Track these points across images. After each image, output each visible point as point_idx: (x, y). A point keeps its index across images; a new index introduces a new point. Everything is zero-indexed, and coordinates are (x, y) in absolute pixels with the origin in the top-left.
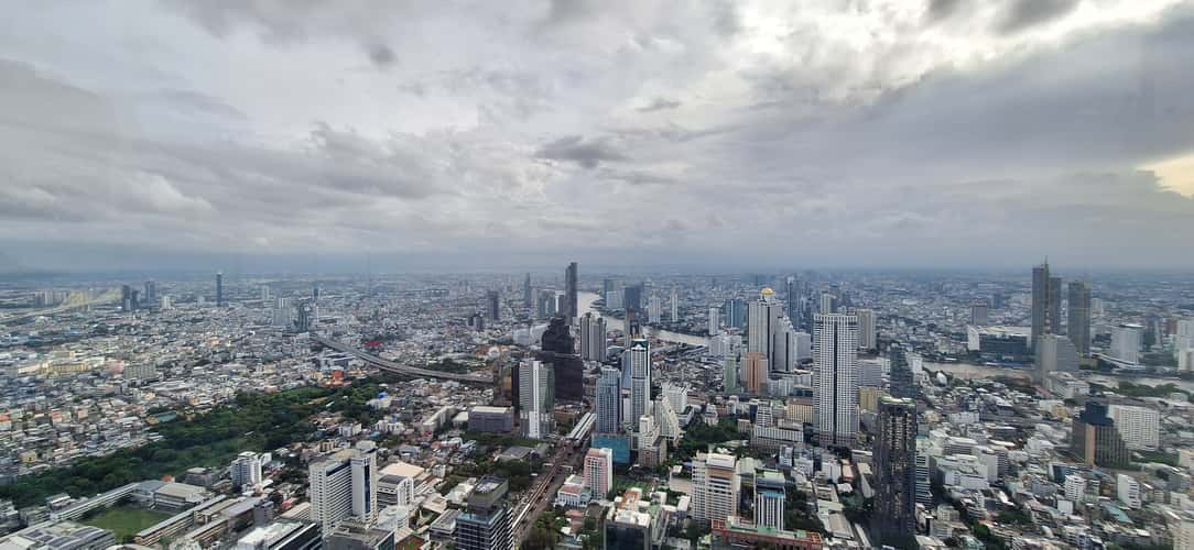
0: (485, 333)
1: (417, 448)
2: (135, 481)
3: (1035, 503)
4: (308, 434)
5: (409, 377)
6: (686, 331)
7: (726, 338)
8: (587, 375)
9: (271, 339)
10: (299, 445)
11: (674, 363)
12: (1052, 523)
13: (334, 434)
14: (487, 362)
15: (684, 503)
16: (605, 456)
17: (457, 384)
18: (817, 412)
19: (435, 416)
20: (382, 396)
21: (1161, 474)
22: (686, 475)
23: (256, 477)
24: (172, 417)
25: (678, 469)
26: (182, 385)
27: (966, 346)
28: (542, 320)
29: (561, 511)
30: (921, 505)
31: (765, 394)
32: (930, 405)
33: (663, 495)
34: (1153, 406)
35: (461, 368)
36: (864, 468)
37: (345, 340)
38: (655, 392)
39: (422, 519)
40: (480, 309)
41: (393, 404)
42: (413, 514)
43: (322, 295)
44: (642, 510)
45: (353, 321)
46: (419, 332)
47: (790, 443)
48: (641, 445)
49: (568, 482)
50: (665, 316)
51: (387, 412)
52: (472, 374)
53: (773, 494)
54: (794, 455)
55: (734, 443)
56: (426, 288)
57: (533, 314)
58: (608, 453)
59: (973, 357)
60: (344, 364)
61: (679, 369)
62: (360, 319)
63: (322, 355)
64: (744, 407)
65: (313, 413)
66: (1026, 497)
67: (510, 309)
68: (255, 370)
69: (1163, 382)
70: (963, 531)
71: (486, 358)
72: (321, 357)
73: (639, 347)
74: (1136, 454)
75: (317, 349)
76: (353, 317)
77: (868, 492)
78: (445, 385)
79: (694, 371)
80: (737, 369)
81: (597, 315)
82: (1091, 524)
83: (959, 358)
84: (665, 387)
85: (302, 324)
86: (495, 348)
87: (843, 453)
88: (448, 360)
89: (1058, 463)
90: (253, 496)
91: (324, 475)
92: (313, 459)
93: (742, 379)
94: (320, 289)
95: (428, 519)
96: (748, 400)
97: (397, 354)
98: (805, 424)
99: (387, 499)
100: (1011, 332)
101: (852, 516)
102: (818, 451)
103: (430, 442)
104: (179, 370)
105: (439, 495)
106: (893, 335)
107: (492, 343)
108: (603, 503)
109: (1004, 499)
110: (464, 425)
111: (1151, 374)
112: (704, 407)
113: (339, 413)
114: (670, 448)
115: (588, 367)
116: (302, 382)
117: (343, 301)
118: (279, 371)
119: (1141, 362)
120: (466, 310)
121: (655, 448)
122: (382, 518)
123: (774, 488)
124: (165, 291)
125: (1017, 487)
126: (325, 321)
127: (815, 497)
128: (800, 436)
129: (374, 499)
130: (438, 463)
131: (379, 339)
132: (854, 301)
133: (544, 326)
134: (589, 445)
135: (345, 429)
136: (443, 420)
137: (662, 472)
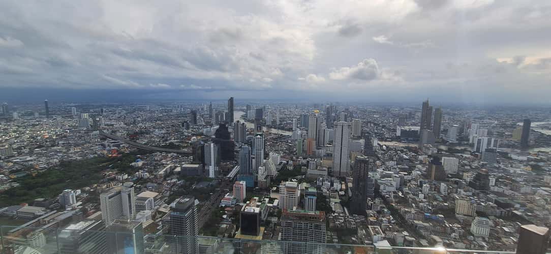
0: (190, 130)
1: (156, 184)
2: (5, 206)
3: (411, 195)
4: (100, 180)
5: (152, 152)
6: (283, 129)
7: (299, 132)
8: (237, 149)
9: (78, 134)
10: (96, 185)
11: (277, 143)
12: (416, 203)
13: (113, 179)
14: (191, 144)
15: (276, 203)
16: (242, 185)
17: (175, 154)
18: (333, 163)
19: (164, 170)
20: (138, 161)
21: (456, 183)
22: (277, 191)
23: (73, 201)
24: (24, 174)
25: (275, 189)
26: (29, 158)
27: (395, 134)
28: (217, 124)
29: (223, 208)
30: (370, 199)
31: (314, 156)
32: (379, 159)
33: (267, 200)
34: (458, 157)
35: (178, 147)
36: (350, 185)
37: (119, 134)
38: (266, 156)
39: (158, 216)
40: (188, 119)
41: (143, 164)
42: (153, 214)
43: (105, 112)
44: (258, 206)
45: (122, 125)
46: (157, 130)
47: (321, 176)
48: (259, 179)
49: (226, 196)
50: (274, 122)
51: (141, 168)
52: (184, 150)
53: (312, 197)
54: (323, 181)
55: (299, 177)
56: (161, 109)
57: (213, 121)
58: (243, 183)
59: (398, 139)
60: (118, 146)
61: (278, 146)
62: (126, 124)
63: (106, 142)
64: (304, 161)
65: (102, 170)
66: (408, 193)
67: (202, 119)
68: (70, 150)
69: (463, 148)
70: (384, 207)
71: (190, 142)
72: (106, 143)
73: (259, 136)
74: (449, 175)
75: (104, 139)
76: (122, 123)
77: (350, 194)
78: (169, 155)
79: (285, 147)
80: (303, 145)
81: (242, 121)
82: (429, 202)
83: (392, 140)
84: (271, 154)
85: (95, 126)
86: (195, 137)
87: (342, 179)
88: (171, 144)
89: (421, 180)
90: (72, 210)
91: (107, 198)
92: (103, 191)
93: (305, 149)
94: (104, 109)
95: (160, 216)
96: (306, 158)
97: (146, 141)
98: (328, 168)
99: (140, 208)
100: (414, 128)
101: (343, 204)
102: (333, 179)
103: (162, 181)
104: (26, 151)
105: (166, 205)
106: (368, 130)
107: (193, 135)
108: (241, 204)
109: (400, 194)
110: (179, 173)
111: (460, 145)
112: (288, 162)
113: (116, 170)
114: (272, 180)
115: (238, 145)
116: (96, 155)
117: (117, 115)
118: (84, 150)
119: (457, 140)
120: (182, 119)
121: (265, 180)
122: (138, 216)
123: (312, 194)
124: (15, 110)
125: (406, 189)
126: (108, 125)
127: (330, 197)
128: (326, 173)
129: (134, 208)
130: (166, 190)
131: (136, 134)
132: (354, 115)
133: (217, 127)
134: (236, 180)
135: (119, 177)
136: (169, 171)
137: (268, 190)
